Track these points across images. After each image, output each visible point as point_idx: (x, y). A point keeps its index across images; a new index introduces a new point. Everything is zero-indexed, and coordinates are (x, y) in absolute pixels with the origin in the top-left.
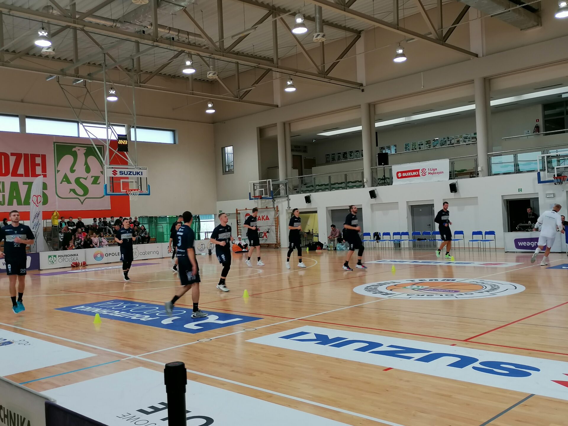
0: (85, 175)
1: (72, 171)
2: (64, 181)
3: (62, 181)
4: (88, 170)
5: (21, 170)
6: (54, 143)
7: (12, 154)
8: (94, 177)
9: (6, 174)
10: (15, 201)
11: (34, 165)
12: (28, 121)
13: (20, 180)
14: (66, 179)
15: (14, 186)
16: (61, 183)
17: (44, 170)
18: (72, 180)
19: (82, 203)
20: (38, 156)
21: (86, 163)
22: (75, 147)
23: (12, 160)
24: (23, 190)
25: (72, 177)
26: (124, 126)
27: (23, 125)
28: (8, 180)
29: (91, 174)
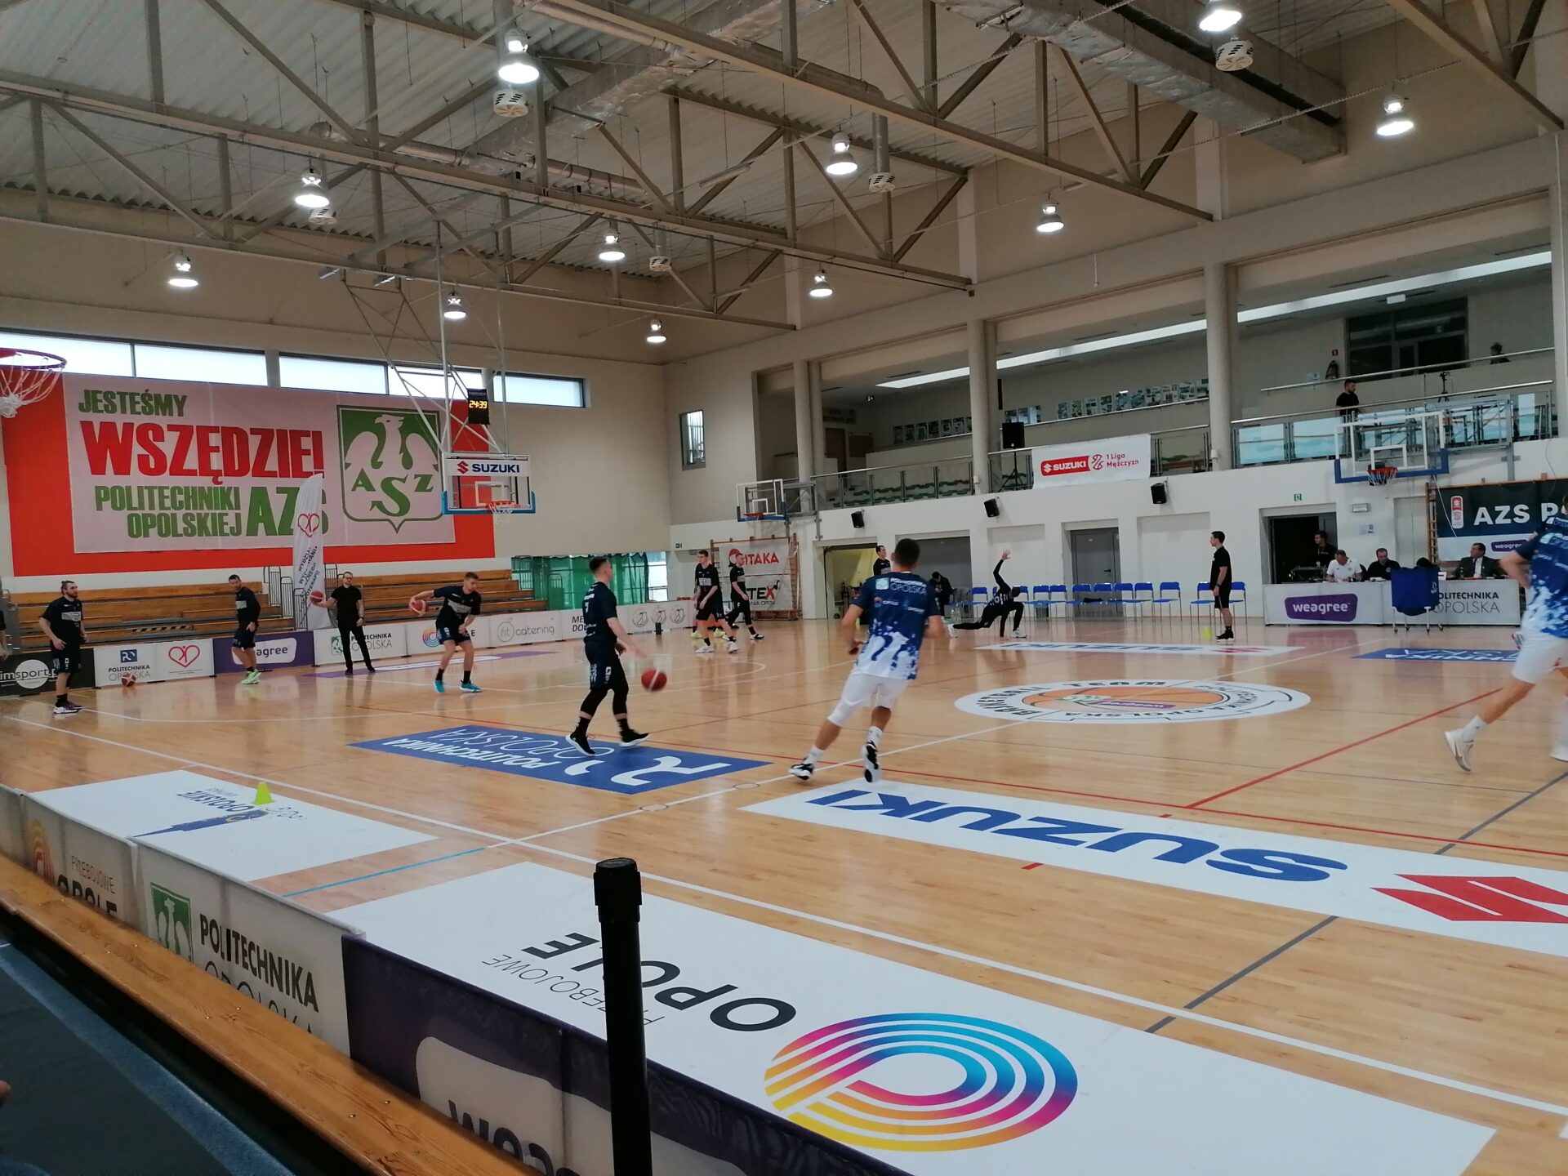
0: (401, 472)
1: (376, 464)
2: (360, 486)
3: (356, 485)
4: (407, 462)
5: (272, 464)
6: (338, 406)
7: (254, 431)
8: (419, 478)
9: (242, 472)
10: (261, 526)
11: (299, 453)
12: (285, 364)
13: (271, 484)
14: (364, 481)
15: (259, 496)
16: (354, 489)
17: (319, 464)
18: (377, 484)
19: (397, 530)
20: (306, 434)
21: (404, 449)
22: (380, 415)
23: (254, 442)
24: (277, 503)
25: (376, 477)
26: (479, 371)
27: (273, 371)
28: (246, 484)
29: (414, 470)
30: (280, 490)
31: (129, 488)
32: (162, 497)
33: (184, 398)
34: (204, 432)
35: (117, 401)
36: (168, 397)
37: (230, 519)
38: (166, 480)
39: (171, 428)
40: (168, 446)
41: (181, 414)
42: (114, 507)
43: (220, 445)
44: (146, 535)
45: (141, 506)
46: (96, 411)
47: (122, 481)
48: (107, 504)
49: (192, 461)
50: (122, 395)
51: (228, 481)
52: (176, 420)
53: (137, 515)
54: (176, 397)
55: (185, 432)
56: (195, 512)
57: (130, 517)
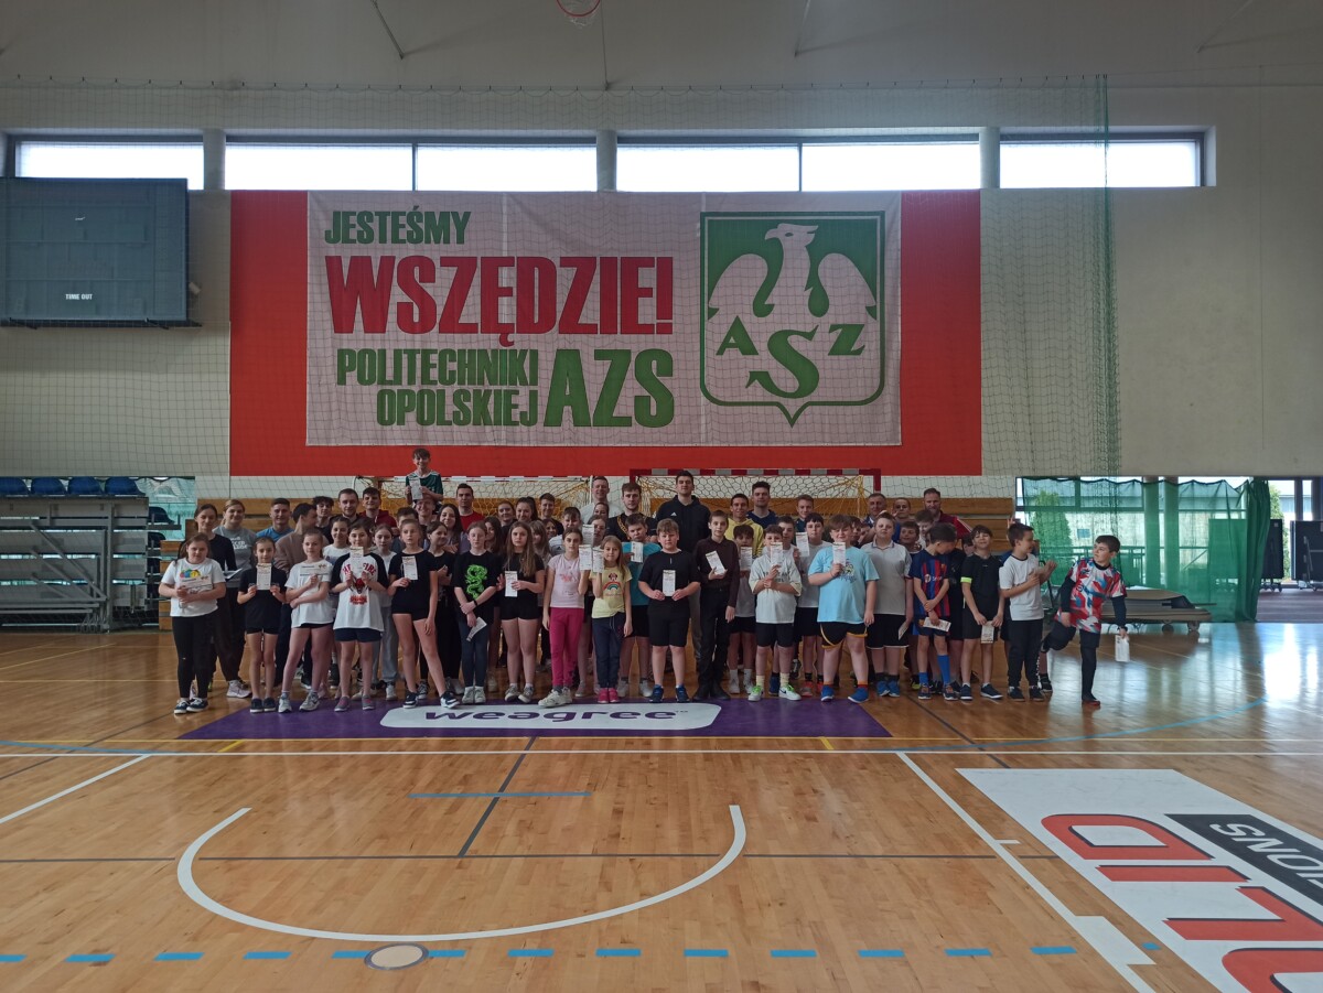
0: (807, 321)
1: (762, 309)
2: (732, 346)
3: (725, 345)
4: (819, 304)
5: (591, 312)
7: (566, 262)
8: (840, 331)
9: (544, 326)
10: (567, 409)
11: (634, 293)
12: (625, 156)
13: (586, 344)
14: (739, 338)
15: (568, 362)
16: (720, 352)
17: (665, 309)
18: (761, 344)
19: (792, 422)
20: (647, 262)
21: (814, 281)
22: (775, 225)
23: (565, 279)
24: (595, 375)
25: (760, 331)
26: (973, 137)
27: (607, 167)
28: (547, 345)
29: (829, 318)
30: (600, 355)
31: (383, 352)
32: (426, 366)
33: (467, 215)
34: (492, 265)
35: (375, 225)
36: (444, 215)
37: (522, 400)
38: (435, 340)
39: (446, 262)
40: (439, 289)
41: (460, 240)
42: (361, 380)
43: (513, 284)
44: (401, 422)
45: (397, 380)
46: (347, 240)
47: (374, 342)
48: (352, 377)
49: (471, 312)
50: (382, 215)
51: (519, 341)
52: (454, 250)
53: (392, 392)
54: (455, 214)
55: (464, 267)
56: (471, 389)
57: (381, 395)
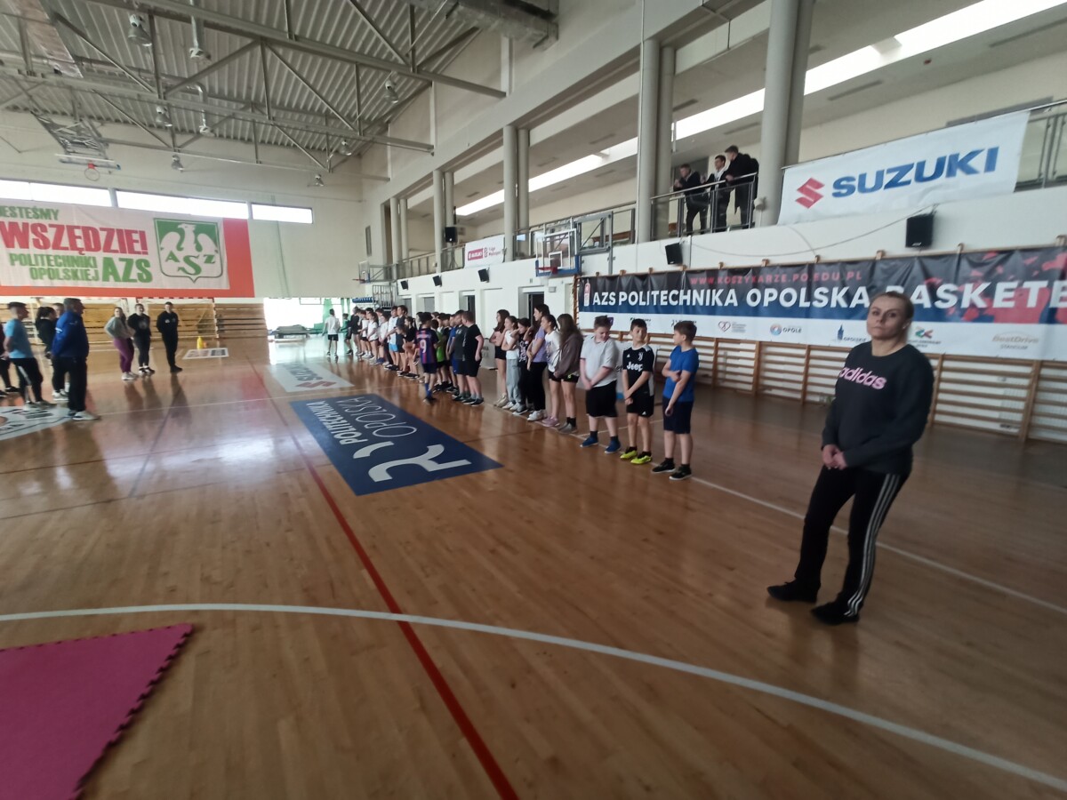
0: (196, 253)
1: (179, 248)
2: (170, 259)
3: (168, 259)
4: (199, 248)
5: (115, 246)
6: (154, 219)
8: (207, 256)
10: (111, 277)
11: (131, 241)
13: (115, 256)
14: (172, 257)
16: (167, 261)
17: (144, 246)
19: (194, 282)
20: (135, 232)
21: (196, 241)
22: (181, 224)
23: (103, 235)
24: (120, 266)
27: (114, 198)
28: (100, 256)
29: (203, 252)
30: (121, 260)
31: (29, 256)
32: (49, 260)
33: (57, 211)
34: (71, 229)
35: (17, 211)
36: (48, 210)
37: (92, 272)
38: (50, 251)
39: (51, 226)
40: (50, 234)
41: (56, 218)
42: (21, 264)
43: (82, 235)
44: (41, 278)
45: (37, 264)
46: (5, 216)
47: (25, 251)
48: (17, 263)
49: (65, 242)
50: (20, 208)
51: (88, 254)
52: (54, 222)
53: (35, 268)
54: (53, 210)
55: (60, 229)
56: (69, 268)
57: (31, 269)
